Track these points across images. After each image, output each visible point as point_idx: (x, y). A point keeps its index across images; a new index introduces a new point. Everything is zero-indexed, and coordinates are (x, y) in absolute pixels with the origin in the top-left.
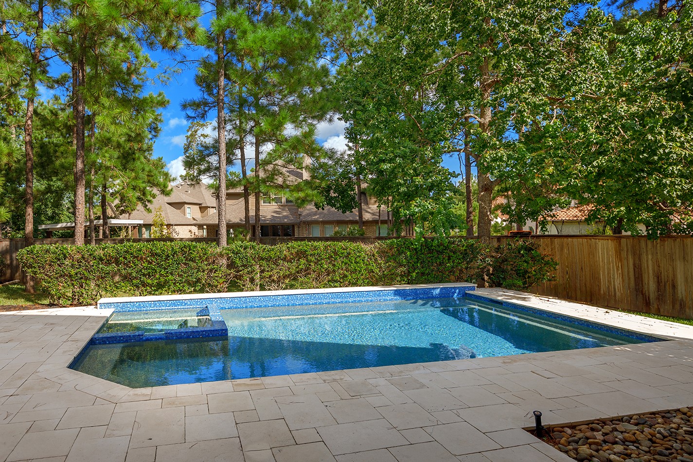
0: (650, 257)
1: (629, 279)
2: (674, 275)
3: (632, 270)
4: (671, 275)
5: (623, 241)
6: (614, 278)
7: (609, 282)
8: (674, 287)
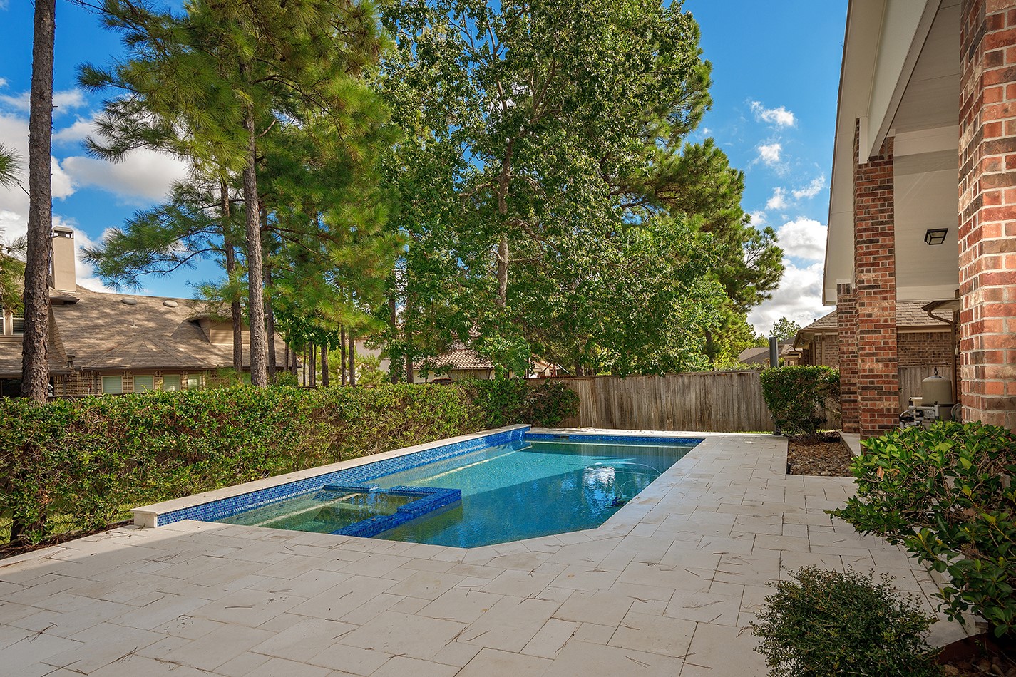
0: (616, 392)
1: (602, 411)
2: (632, 405)
3: (603, 403)
4: (629, 405)
5: (597, 380)
6: (590, 411)
7: (587, 415)
8: (632, 413)
